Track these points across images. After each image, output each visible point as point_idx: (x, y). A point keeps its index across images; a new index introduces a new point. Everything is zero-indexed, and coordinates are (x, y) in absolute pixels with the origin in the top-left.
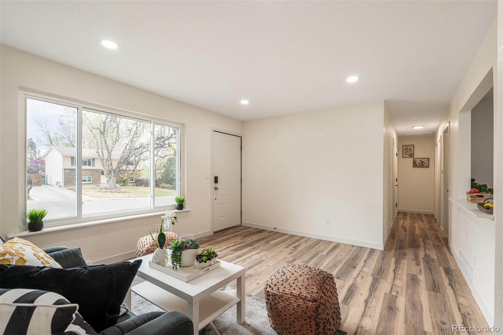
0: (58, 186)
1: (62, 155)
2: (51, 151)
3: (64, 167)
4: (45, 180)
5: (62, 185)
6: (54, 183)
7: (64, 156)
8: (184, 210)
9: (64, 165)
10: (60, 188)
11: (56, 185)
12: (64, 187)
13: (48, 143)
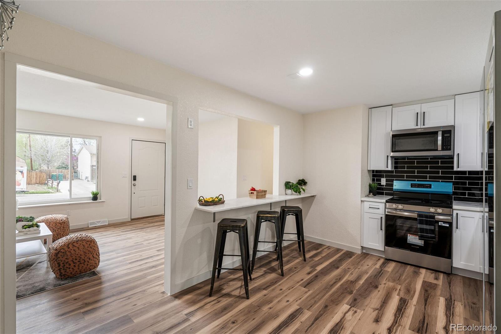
0: (86, 180)
1: (90, 153)
2: (82, 150)
3: (91, 164)
4: (77, 175)
5: (89, 180)
6: (84, 178)
7: (91, 154)
8: (98, 201)
9: (91, 162)
10: (88, 182)
11: (85, 180)
12: (92, 182)
13: (82, 143)
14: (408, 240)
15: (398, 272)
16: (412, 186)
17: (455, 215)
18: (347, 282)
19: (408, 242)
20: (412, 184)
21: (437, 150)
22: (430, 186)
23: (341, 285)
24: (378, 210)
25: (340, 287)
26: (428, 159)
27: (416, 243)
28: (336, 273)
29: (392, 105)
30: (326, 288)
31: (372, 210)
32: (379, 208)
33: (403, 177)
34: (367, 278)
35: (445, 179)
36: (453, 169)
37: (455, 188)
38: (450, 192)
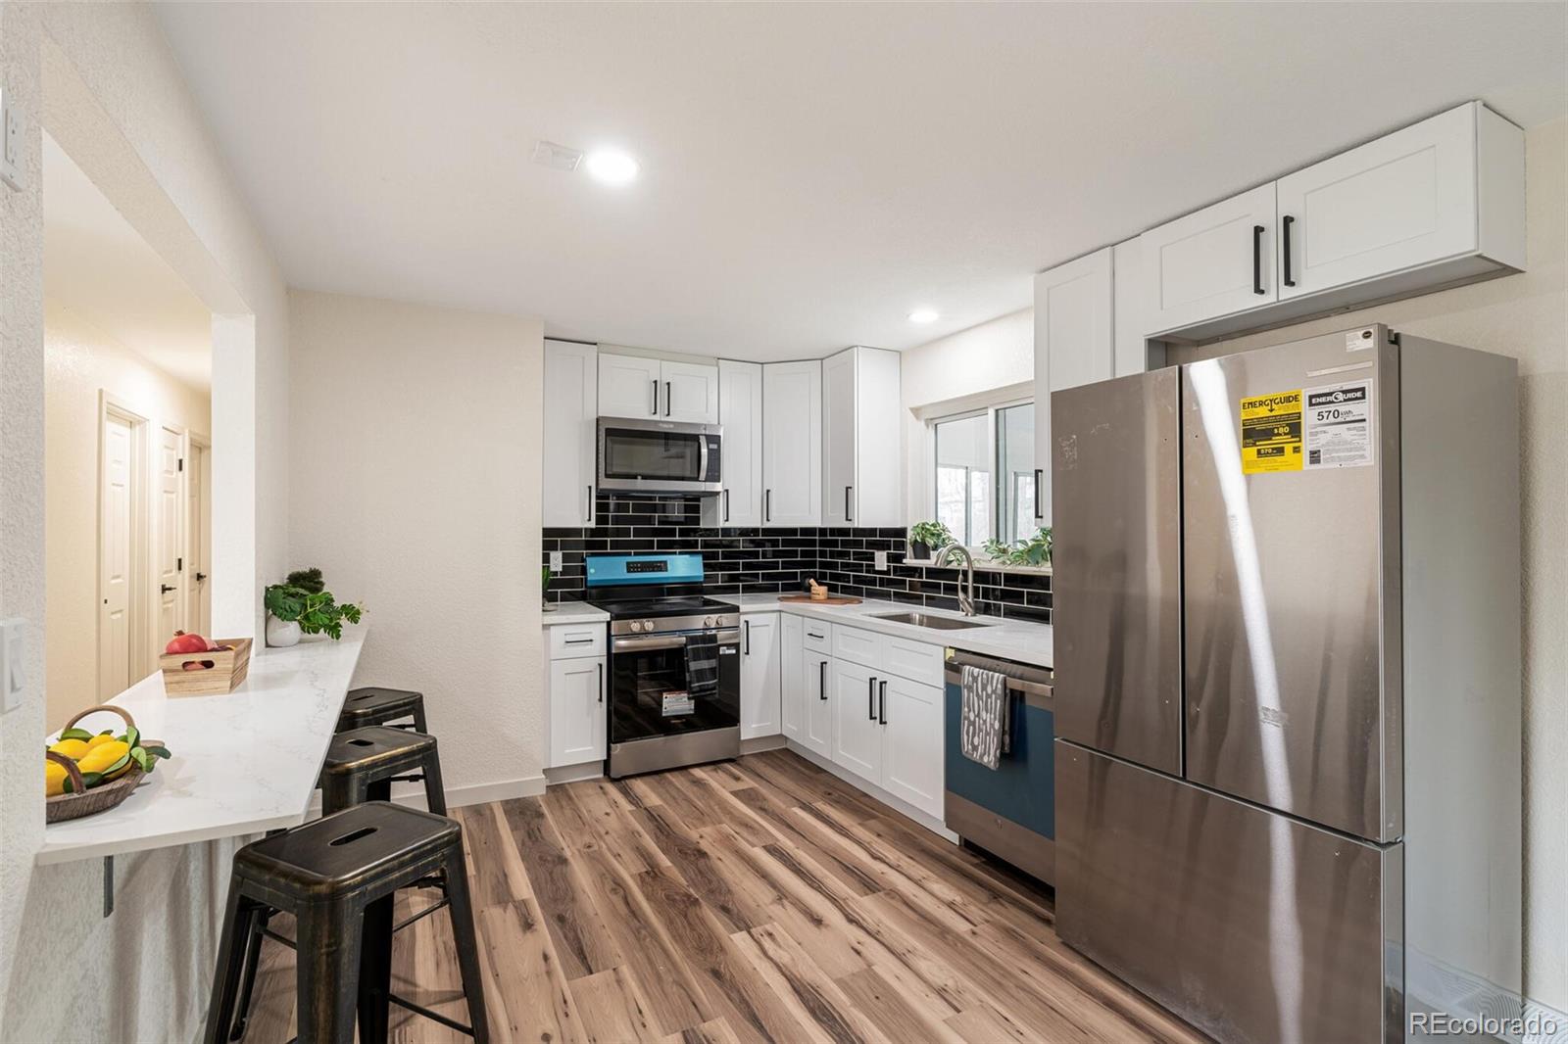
14: (664, 710)
15: (674, 798)
16: (631, 567)
17: (742, 626)
18: (641, 879)
19: (664, 715)
20: (628, 564)
21: (697, 479)
22: (661, 567)
23: (647, 899)
24: (589, 647)
25: (653, 904)
26: (654, 499)
27: (681, 711)
28: (582, 875)
29: (595, 344)
30: (636, 933)
31: (575, 648)
32: (591, 641)
33: (603, 545)
34: (659, 847)
35: (687, 547)
36: (699, 524)
37: (706, 567)
38: (699, 577)
